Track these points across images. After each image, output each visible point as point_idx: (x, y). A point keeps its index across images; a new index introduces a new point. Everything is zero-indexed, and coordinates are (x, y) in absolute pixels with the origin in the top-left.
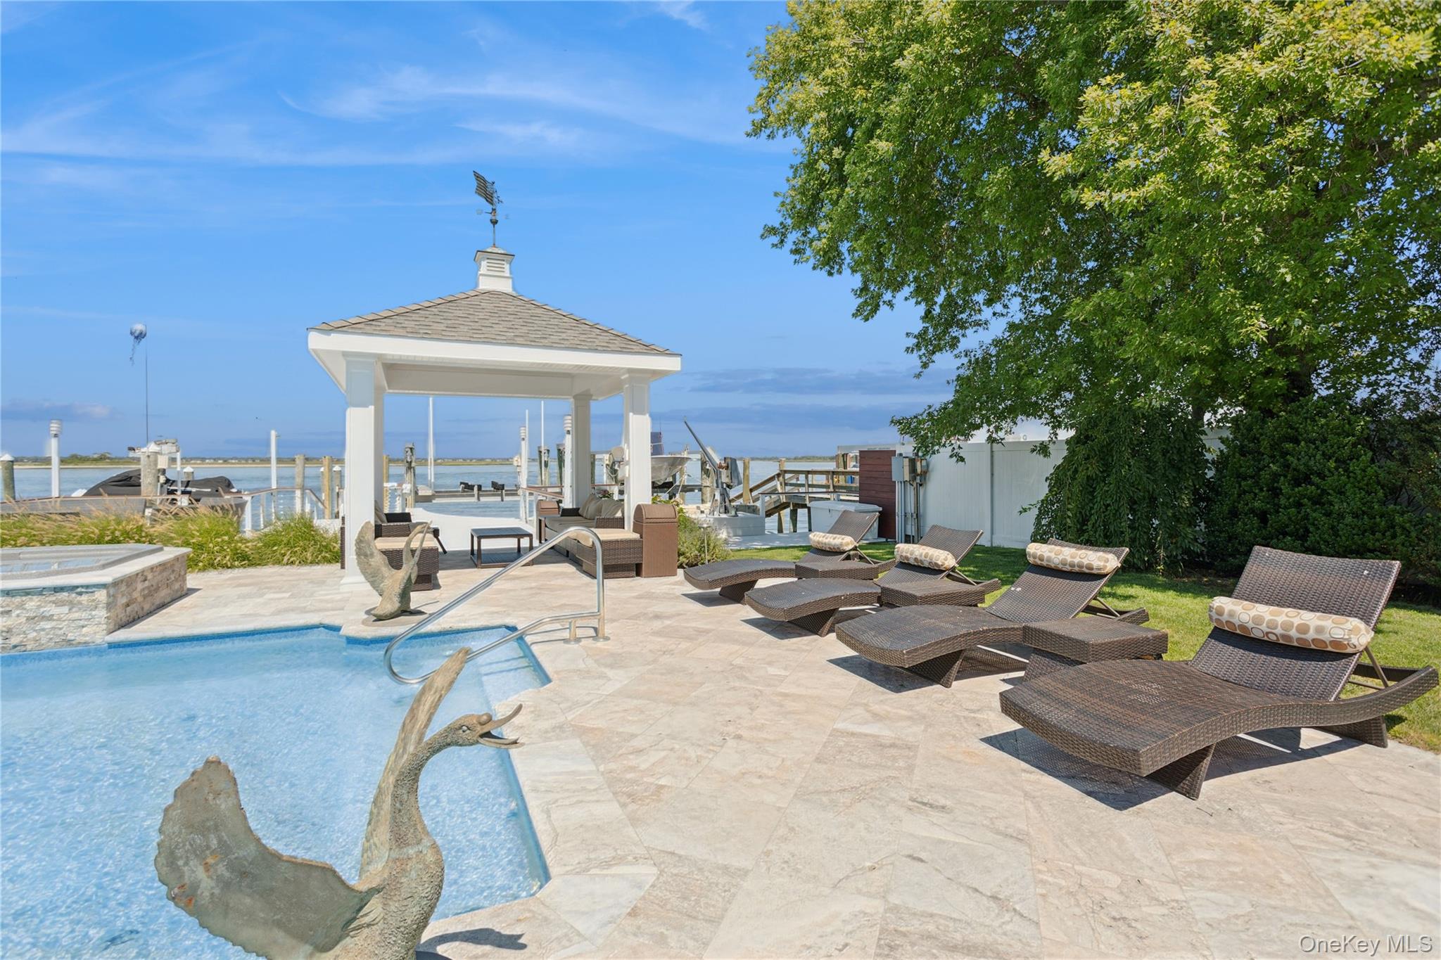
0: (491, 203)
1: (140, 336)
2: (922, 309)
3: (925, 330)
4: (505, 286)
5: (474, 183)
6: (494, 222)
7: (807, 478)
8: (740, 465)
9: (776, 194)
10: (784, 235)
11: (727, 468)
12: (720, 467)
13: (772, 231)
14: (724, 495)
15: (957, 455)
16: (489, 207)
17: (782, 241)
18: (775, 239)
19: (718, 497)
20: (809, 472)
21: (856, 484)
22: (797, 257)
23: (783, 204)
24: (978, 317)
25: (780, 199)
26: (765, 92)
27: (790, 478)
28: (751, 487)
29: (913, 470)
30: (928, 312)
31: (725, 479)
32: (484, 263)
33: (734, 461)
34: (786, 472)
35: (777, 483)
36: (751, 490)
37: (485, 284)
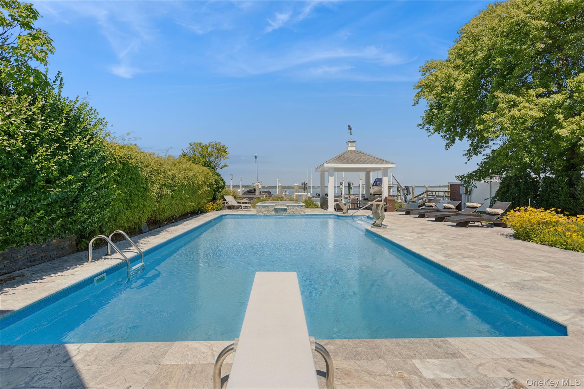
0: (350, 130)
1: (256, 157)
2: (470, 142)
3: (470, 149)
4: (354, 149)
5: (348, 127)
6: (351, 134)
7: (436, 193)
8: (411, 189)
9: (421, 117)
10: (424, 126)
11: (406, 189)
12: (404, 189)
13: (420, 125)
14: (405, 197)
15: (474, 186)
16: (350, 131)
17: (423, 127)
18: (421, 127)
19: (403, 198)
20: (436, 191)
21: (449, 195)
22: (428, 131)
23: (423, 119)
24: (488, 145)
25: (422, 118)
26: (417, 95)
27: (430, 194)
28: (415, 196)
29: (466, 190)
30: (472, 143)
31: (405, 193)
32: (349, 144)
33: (408, 187)
34: (428, 191)
35: (425, 195)
36: (415, 197)
37: (350, 149)
